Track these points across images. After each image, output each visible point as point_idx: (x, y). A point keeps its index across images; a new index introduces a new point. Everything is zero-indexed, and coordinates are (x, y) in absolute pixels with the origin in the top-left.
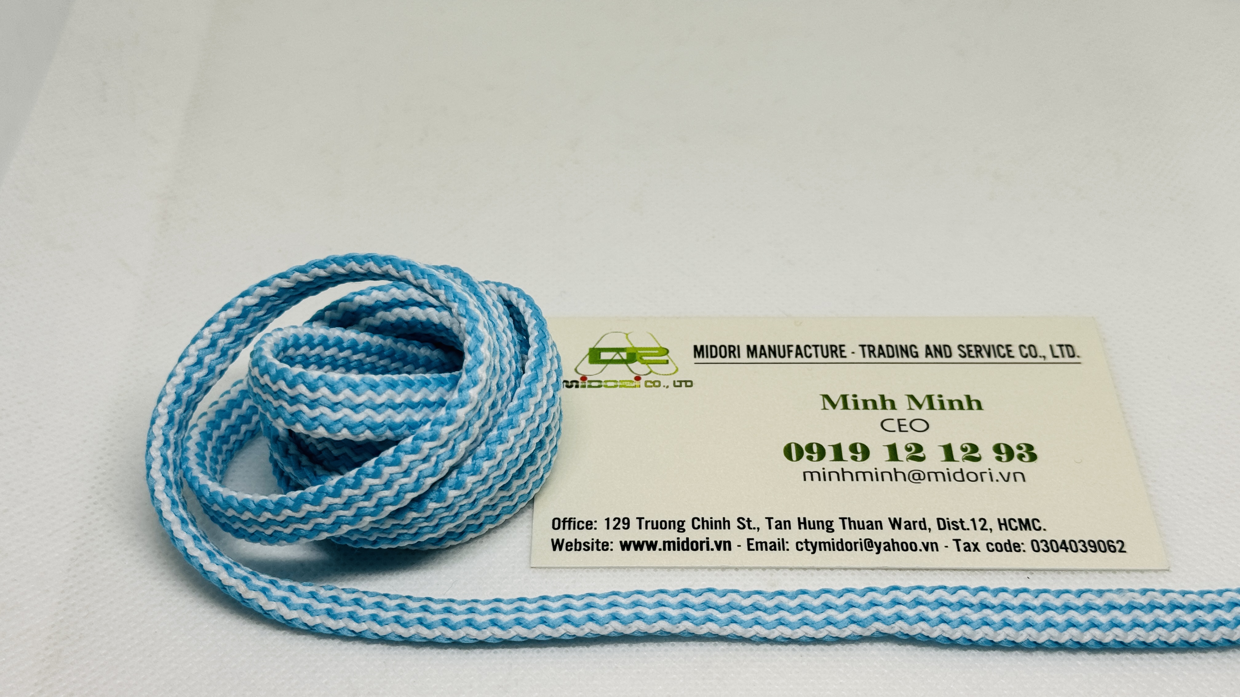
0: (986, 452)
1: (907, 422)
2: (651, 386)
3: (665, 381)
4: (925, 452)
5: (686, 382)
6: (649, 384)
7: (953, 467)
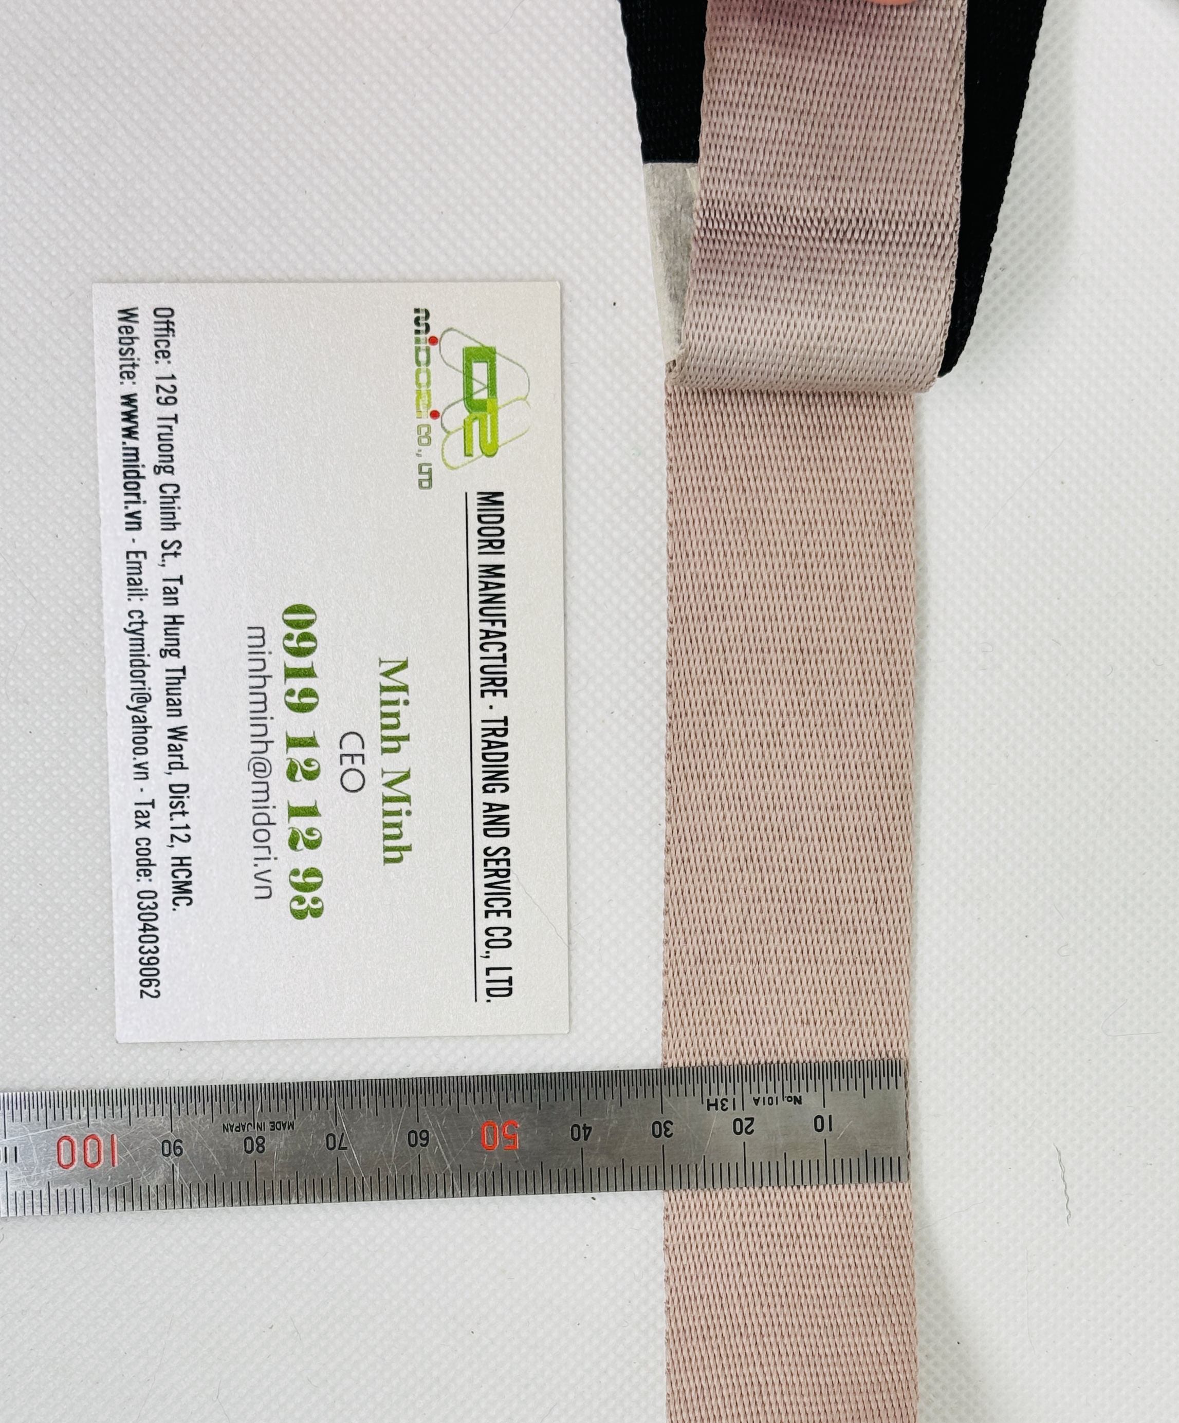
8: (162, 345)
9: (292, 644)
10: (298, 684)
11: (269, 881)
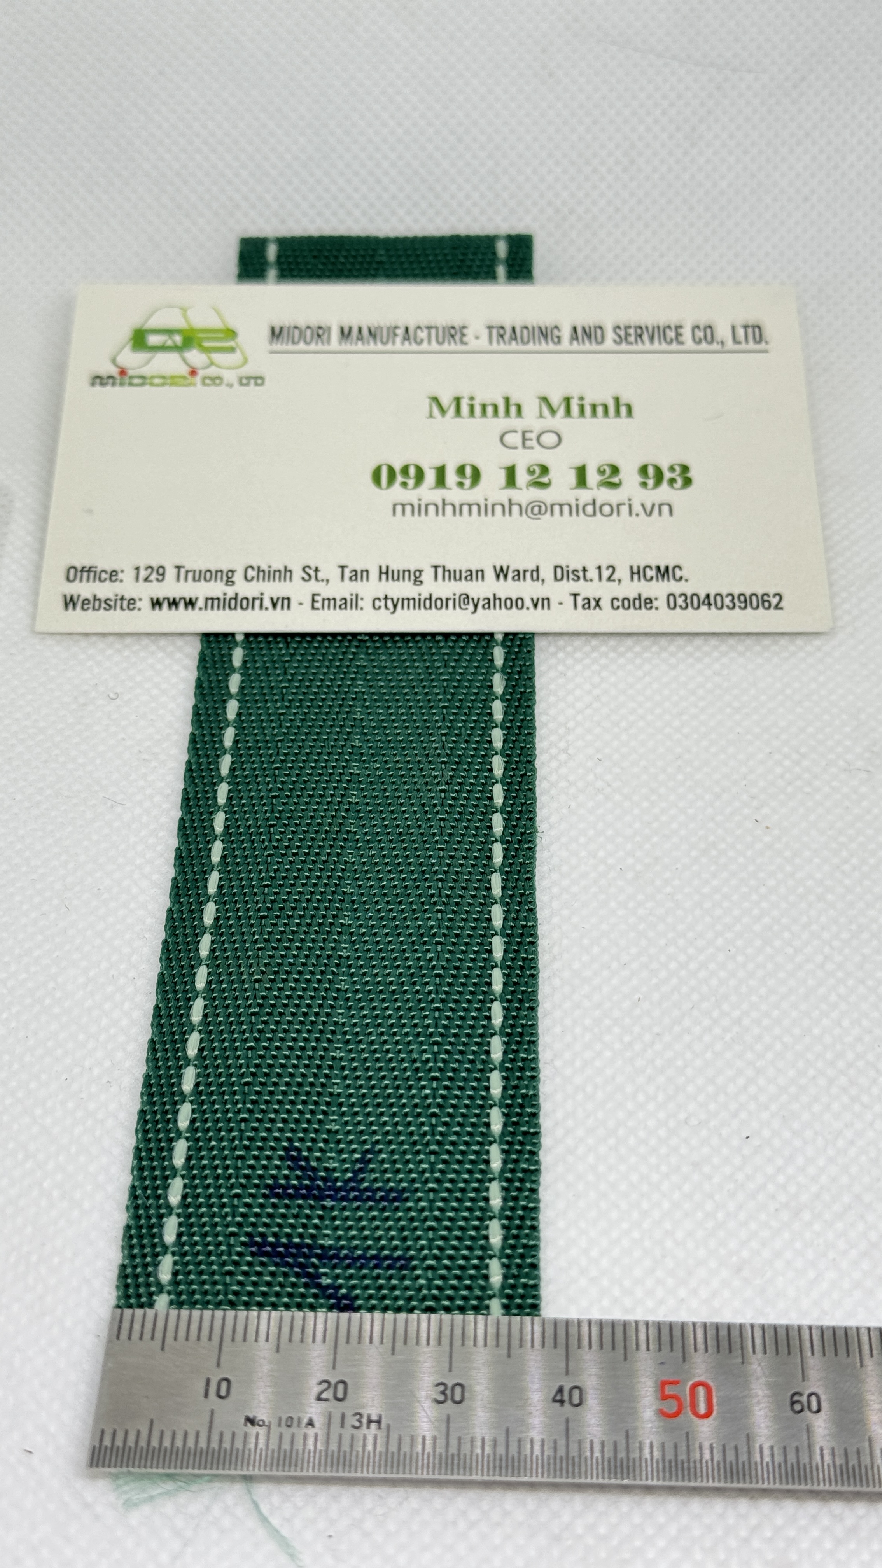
0: (630, 477)
1: (533, 436)
2: (208, 385)
3: (230, 376)
4: (553, 475)
5: (256, 378)
6: (208, 381)
7: (585, 496)
8: (104, 576)
9: (411, 482)
10: (451, 478)
11: (653, 505)
